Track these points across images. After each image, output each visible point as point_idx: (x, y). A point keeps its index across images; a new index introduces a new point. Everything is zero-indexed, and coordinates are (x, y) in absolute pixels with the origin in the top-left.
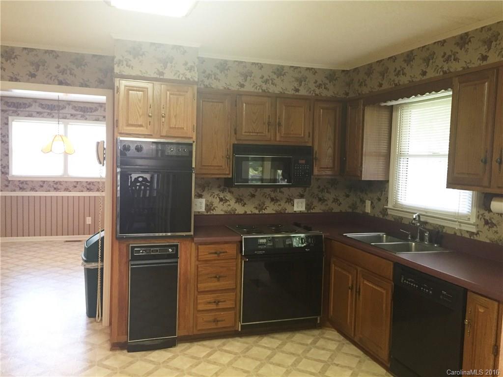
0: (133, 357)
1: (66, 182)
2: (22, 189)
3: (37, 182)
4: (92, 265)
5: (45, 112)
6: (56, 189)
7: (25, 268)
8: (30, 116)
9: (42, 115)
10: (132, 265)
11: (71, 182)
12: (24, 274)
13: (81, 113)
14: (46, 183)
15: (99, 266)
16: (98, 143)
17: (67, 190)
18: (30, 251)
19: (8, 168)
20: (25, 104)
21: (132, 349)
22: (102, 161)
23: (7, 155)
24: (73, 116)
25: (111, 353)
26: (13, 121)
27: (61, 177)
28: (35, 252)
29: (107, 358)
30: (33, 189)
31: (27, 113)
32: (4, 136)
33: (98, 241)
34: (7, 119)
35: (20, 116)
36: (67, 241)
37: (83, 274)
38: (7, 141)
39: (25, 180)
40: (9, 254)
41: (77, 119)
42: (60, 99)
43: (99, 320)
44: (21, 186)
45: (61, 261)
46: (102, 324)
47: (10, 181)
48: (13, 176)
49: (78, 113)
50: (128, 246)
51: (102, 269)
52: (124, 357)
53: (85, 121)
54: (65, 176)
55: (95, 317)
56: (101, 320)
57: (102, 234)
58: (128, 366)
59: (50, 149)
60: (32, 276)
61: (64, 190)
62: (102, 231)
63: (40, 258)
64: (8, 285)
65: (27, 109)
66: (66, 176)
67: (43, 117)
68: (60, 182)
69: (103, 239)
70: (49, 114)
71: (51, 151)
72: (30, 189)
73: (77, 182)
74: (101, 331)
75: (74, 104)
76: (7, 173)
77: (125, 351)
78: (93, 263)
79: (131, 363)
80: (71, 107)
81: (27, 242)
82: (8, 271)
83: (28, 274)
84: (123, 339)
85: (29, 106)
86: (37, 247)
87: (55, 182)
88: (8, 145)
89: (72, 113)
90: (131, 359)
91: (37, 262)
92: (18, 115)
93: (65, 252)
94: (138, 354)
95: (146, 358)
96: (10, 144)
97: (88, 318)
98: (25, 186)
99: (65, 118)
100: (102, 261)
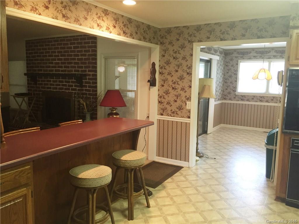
0: (288, 209)
1: (267, 97)
2: (242, 100)
3: (251, 96)
4: (270, 147)
5: (258, 56)
6: (261, 101)
7: (238, 142)
8: (250, 59)
9: (257, 57)
10: (292, 151)
11: (270, 97)
12: (237, 145)
13: (280, 54)
14: (255, 97)
15: (274, 148)
16: (279, 72)
17: (267, 101)
18: (243, 134)
19: (236, 88)
20: (247, 52)
21: (289, 204)
22: (281, 84)
23: (236, 81)
24: (275, 57)
25: (275, 202)
26: (240, 62)
27: (264, 94)
28: (245, 135)
29: (271, 204)
30: (248, 100)
31: (248, 57)
32: (235, 71)
33: (274, 133)
34: (238, 61)
35: (245, 59)
36: (265, 132)
37: (265, 151)
38: (237, 73)
39: (244, 95)
40: (232, 134)
41: (277, 58)
42: (265, 47)
43: (272, 181)
44: (242, 98)
45: (258, 143)
46: (273, 184)
47: (236, 95)
48: (239, 93)
49: (278, 54)
50: (290, 138)
51: (276, 150)
52: (282, 207)
53: (282, 59)
54: (266, 94)
55: (270, 178)
56: (273, 181)
57: (277, 130)
58: (283, 213)
59: (257, 77)
60: (241, 148)
61: (266, 102)
62: (277, 128)
63: (248, 138)
64: (228, 149)
65: (248, 55)
66: (268, 93)
67: (257, 59)
68: (264, 97)
69: (277, 132)
70: (261, 57)
71: (257, 78)
72: (246, 100)
73: (274, 97)
74: (272, 187)
75: (276, 49)
76: (236, 91)
77: (284, 204)
78: (271, 146)
79: (286, 212)
80: (274, 51)
81: (243, 129)
82: (229, 142)
83: (239, 146)
84: (283, 196)
85: (249, 53)
86: (247, 133)
87: (261, 97)
88: (237, 76)
89: (274, 55)
90: (287, 210)
91: (245, 141)
92: (243, 59)
93: (262, 138)
94: (292, 209)
95: (297, 212)
96: (238, 75)
97: (266, 178)
98: (244, 98)
99: (270, 58)
100: (276, 145)
